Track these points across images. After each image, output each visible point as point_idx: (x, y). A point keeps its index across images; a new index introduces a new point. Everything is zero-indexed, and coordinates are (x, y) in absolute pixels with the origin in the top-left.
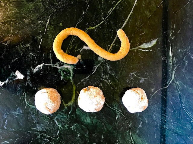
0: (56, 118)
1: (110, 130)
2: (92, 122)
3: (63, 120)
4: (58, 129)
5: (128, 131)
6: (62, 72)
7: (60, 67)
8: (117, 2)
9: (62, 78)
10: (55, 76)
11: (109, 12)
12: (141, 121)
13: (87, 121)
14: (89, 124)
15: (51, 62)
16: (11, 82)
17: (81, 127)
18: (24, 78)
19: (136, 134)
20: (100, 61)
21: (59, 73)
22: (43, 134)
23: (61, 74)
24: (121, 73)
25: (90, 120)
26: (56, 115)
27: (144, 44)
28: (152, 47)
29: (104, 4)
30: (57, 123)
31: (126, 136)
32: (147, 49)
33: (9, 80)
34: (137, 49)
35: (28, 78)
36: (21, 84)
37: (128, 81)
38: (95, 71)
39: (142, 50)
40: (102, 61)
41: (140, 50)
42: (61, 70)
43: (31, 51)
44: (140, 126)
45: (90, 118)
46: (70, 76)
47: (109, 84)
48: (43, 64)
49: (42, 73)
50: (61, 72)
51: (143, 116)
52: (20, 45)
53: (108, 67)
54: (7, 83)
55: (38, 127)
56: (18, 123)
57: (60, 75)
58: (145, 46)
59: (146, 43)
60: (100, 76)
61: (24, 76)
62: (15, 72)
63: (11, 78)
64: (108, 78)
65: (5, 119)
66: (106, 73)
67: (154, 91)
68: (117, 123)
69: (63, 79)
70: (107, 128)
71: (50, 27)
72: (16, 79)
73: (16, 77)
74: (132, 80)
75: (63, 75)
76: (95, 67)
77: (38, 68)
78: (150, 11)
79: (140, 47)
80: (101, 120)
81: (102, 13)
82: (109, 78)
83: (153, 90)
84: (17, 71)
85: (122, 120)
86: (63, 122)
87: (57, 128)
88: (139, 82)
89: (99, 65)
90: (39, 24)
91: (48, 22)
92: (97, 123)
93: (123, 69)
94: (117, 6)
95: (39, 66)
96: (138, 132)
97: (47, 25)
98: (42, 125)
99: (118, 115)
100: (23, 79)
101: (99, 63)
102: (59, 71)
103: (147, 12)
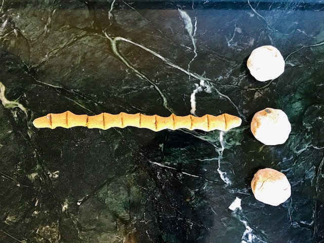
0: (296, 152)
1: (310, 74)
2: (300, 99)
3: (298, 141)
4: (312, 148)
5: (312, 49)
6: (229, 144)
7: (223, 147)
8: (128, 67)
9: (238, 144)
10: (235, 153)
11: (143, 77)
12: (296, 30)
13: (298, 108)
14: (302, 105)
15: (216, 158)
16: (246, 216)
17: (308, 116)
18: (240, 198)
19: (315, 37)
20: (212, 89)
21: (231, 148)
22: (320, 170)
23: (233, 145)
24: (229, 60)
25: (297, 103)
26: (291, 151)
27: (186, 27)
28: (190, 17)
29: (131, 85)
30: (303, 150)
31: (319, 52)
32: (193, 24)
33: (242, 219)
34: (194, 38)
35: (239, 191)
36: (249, 202)
37: (240, 50)
38: (227, 97)
39: (195, 30)
40: (213, 86)
41: (195, 33)
42: (226, 145)
43: (200, 188)
44: (303, 32)
45: (294, 102)
46: (235, 132)
47: (245, 77)
48: (218, 170)
49: (231, 172)
50: (230, 146)
51: (289, 28)
52: (193, 204)
53: (221, 77)
54: (247, 221)
55: (310, 177)
56: (304, 205)
57: (234, 147)
58: (189, 27)
59: (185, 25)
60: (234, 89)
61: (237, 198)
62: (232, 211)
63: (240, 217)
64: (237, 79)
65: (300, 224)
66: (229, 81)
67: (253, 13)
68: (300, 65)
69: (239, 142)
70: (308, 79)
71: (165, 161)
72: (241, 208)
73: (238, 209)
74: (238, 45)
75: (234, 142)
76: (220, 96)
77: (225, 178)
78: (140, 20)
79: (190, 33)
80: (297, 87)
81: (144, 88)
82: (237, 77)
83: (252, 15)
84: (230, 208)
85: (295, 57)
86: (301, 140)
87: (310, 150)
88: (240, 34)
89: (218, 92)
90: (161, 176)
91: (159, 164)
92: (300, 93)
93: (223, 57)
94: (133, 67)
95: (222, 177)
96: (312, 35)
97: (163, 166)
98: (307, 171)
99: (289, 63)
100: (240, 200)
101: (216, 92)
102: (228, 148)
103: (141, 24)
